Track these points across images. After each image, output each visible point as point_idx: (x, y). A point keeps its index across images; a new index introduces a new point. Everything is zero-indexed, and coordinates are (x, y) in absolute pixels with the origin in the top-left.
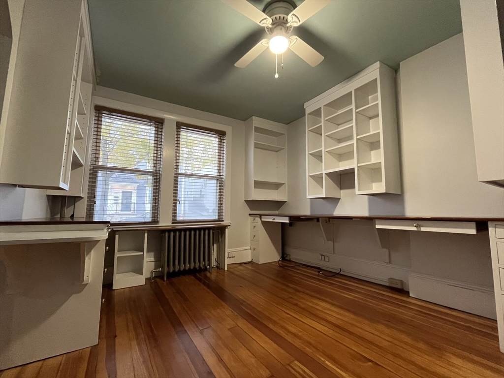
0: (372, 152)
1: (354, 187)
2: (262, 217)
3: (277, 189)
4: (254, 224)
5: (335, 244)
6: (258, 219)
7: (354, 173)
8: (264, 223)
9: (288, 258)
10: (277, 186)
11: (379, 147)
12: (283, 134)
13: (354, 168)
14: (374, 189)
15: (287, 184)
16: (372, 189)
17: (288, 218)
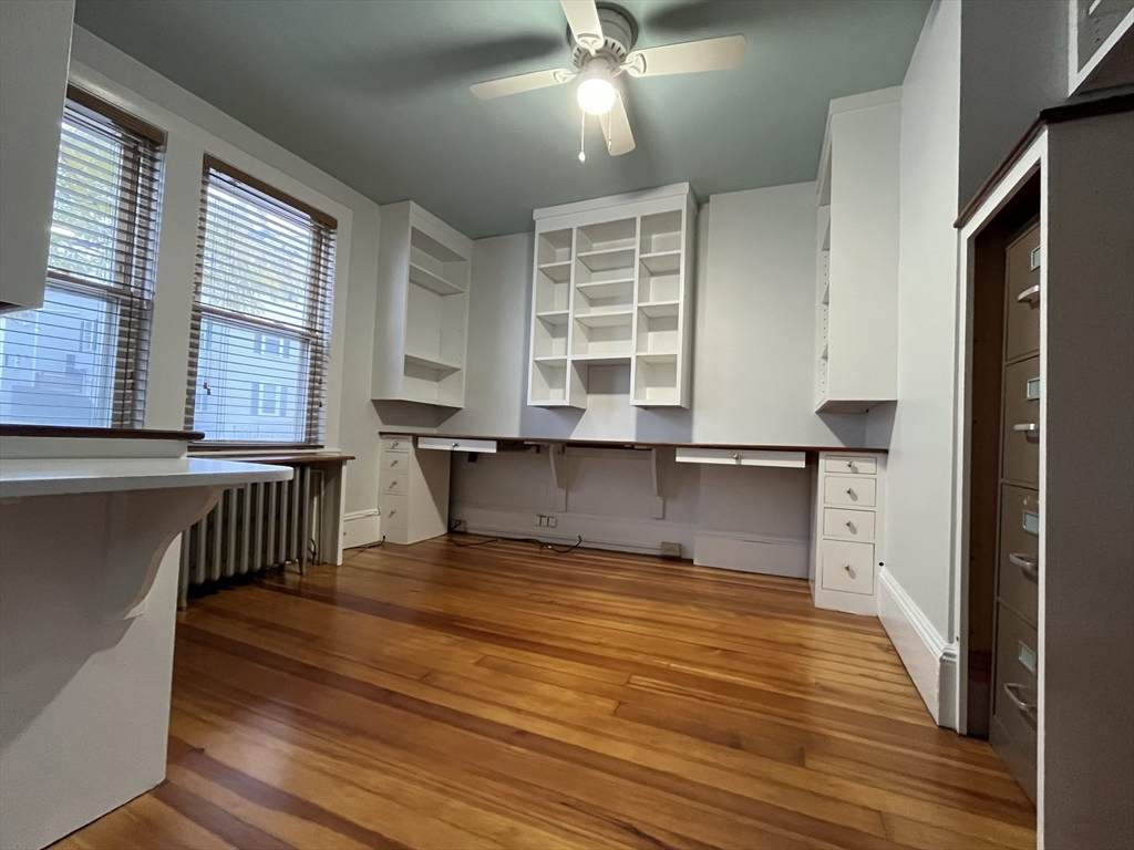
0: (651, 334)
1: (628, 392)
2: (420, 439)
3: (438, 381)
4: (395, 457)
5: (570, 495)
6: (408, 445)
7: (629, 365)
8: (420, 454)
9: (461, 528)
10: (438, 373)
11: (676, 328)
12: (465, 260)
13: (630, 359)
14: (648, 397)
15: (464, 371)
16: (645, 398)
17: (495, 443)
